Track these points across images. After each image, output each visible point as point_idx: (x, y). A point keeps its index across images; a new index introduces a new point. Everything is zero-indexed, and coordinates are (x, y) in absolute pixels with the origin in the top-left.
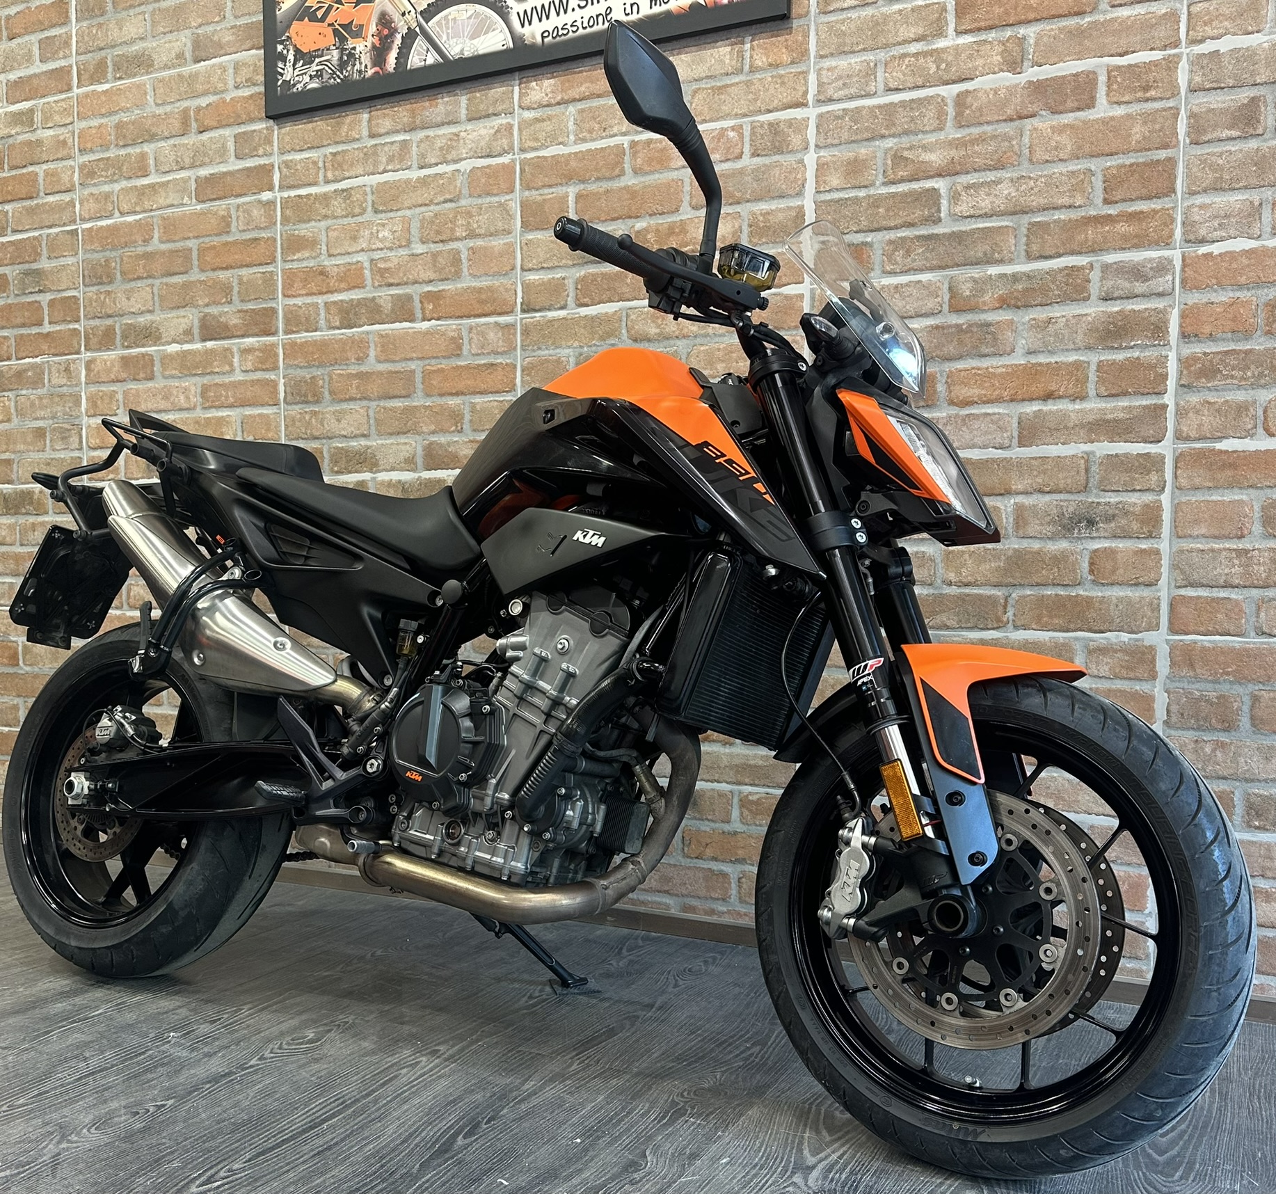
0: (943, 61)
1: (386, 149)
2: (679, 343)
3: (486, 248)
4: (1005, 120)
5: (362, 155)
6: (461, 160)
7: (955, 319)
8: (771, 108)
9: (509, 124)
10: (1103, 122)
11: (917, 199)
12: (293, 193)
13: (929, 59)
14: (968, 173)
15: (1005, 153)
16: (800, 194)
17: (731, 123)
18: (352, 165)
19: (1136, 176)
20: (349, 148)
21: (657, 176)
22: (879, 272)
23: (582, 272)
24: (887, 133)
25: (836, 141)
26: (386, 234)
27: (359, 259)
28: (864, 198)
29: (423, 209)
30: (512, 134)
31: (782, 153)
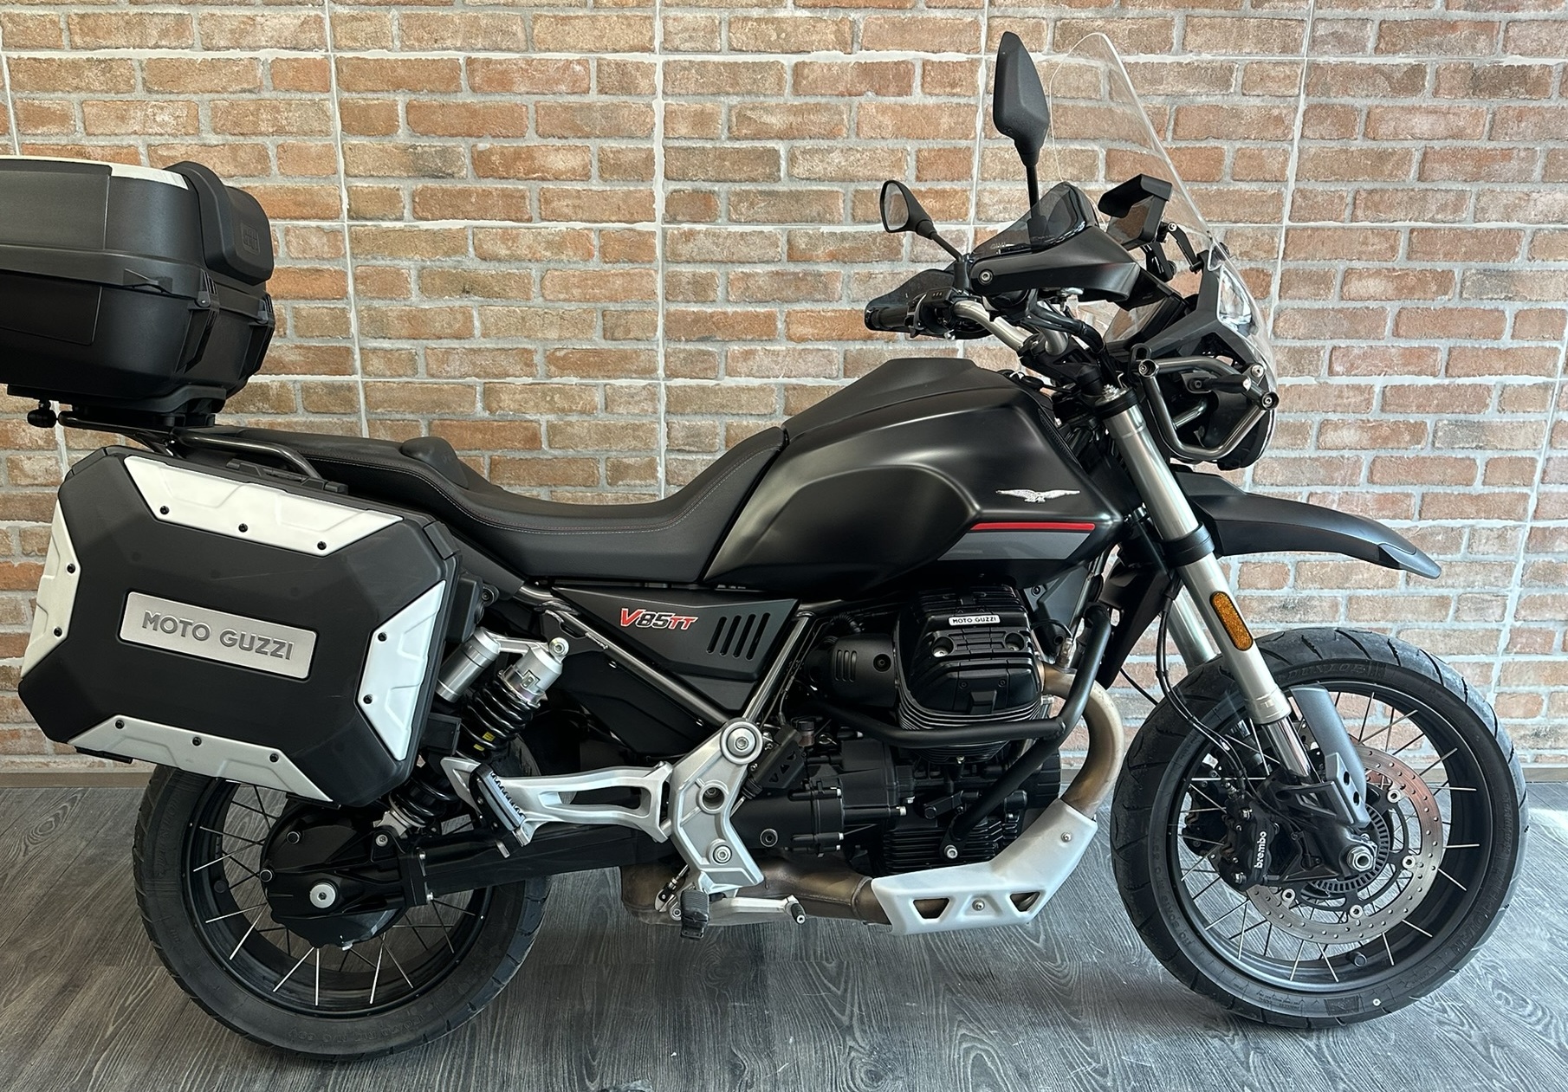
0: (784, 31)
1: (156, 20)
2: (531, 265)
3: (299, 148)
4: (837, 95)
5: (122, 23)
6: (260, 47)
7: (792, 268)
8: (617, 48)
9: (317, 15)
10: (918, 109)
11: (759, 157)
12: (25, 54)
13: (770, 26)
14: (804, 139)
15: (837, 125)
16: (649, 137)
17: (577, 56)
18: (109, 32)
19: (943, 160)
20: (102, 12)
21: (498, 98)
22: (726, 219)
23: (420, 185)
24: (731, 90)
25: (683, 92)
26: (166, 119)
27: (131, 143)
28: (711, 149)
29: (216, 96)
30: (322, 28)
31: (631, 94)
